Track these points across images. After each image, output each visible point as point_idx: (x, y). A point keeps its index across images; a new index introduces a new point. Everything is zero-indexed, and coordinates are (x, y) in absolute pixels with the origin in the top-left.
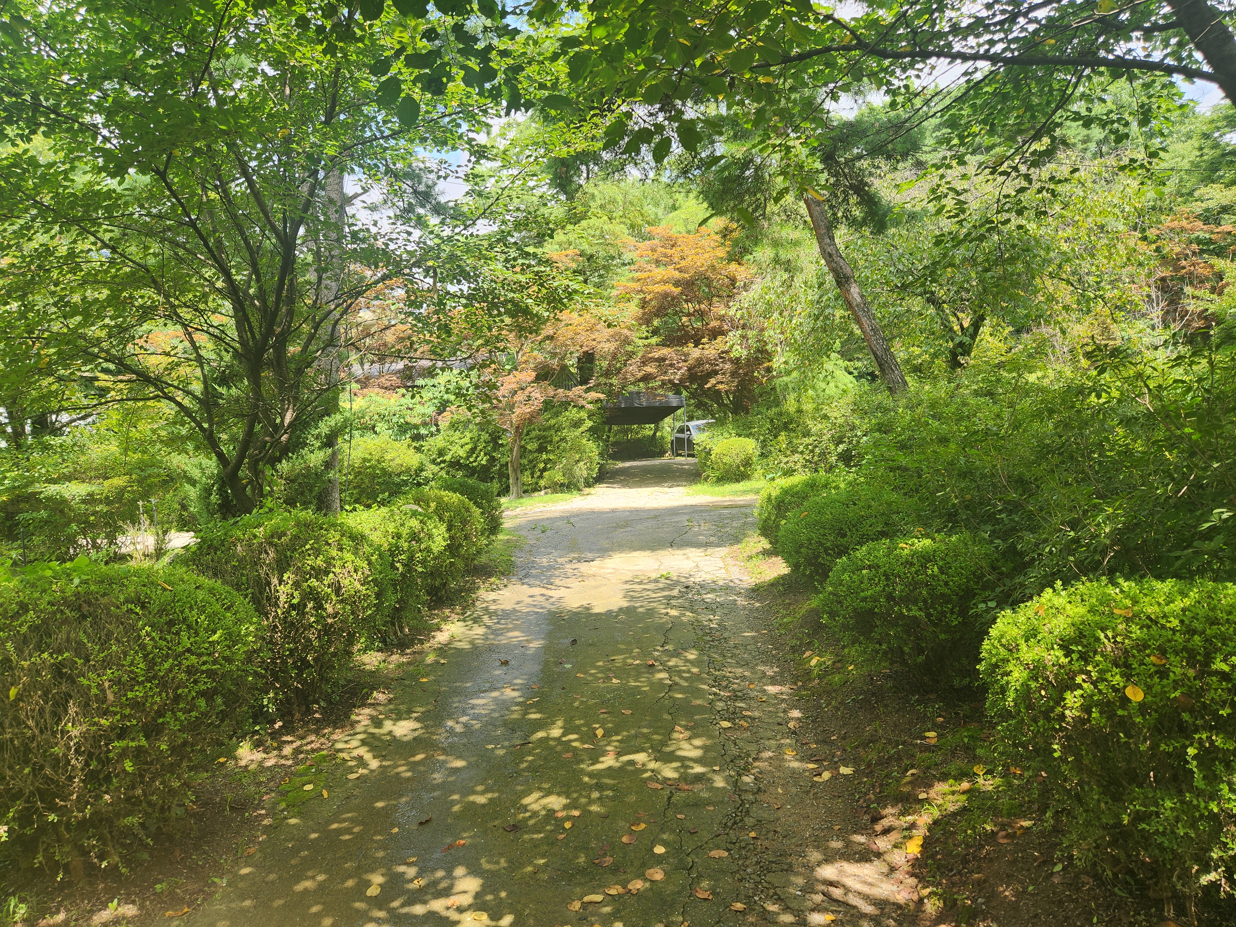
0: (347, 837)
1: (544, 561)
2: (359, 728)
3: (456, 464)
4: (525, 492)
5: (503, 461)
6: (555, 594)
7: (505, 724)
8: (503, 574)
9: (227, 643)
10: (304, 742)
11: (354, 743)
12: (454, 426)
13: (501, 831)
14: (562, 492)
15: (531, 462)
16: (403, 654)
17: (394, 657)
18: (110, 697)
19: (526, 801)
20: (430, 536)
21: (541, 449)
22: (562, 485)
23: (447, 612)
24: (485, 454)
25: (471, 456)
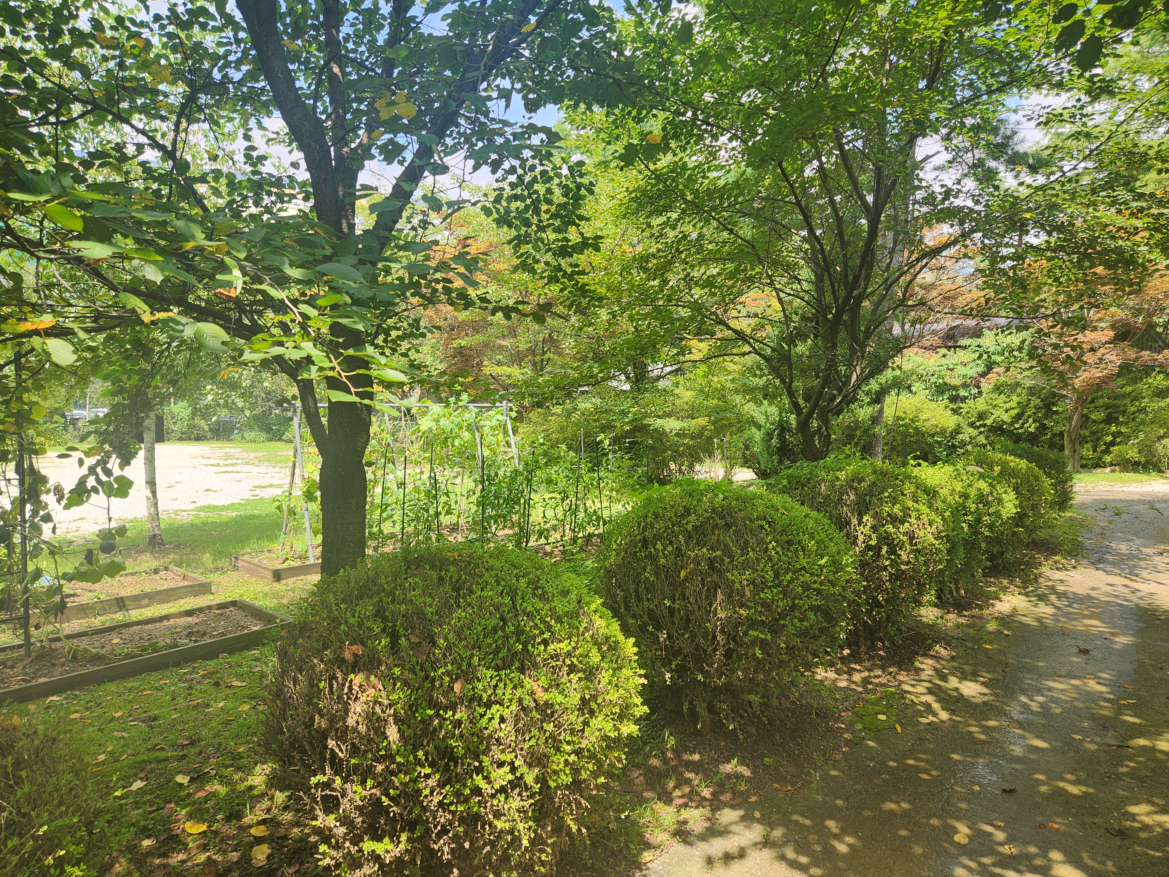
0: (925, 777)
1: (1123, 548)
2: (924, 676)
3: (998, 429)
4: (1083, 466)
5: (1057, 429)
6: (1145, 588)
7: (1093, 717)
8: (1069, 554)
9: (833, 569)
10: (872, 674)
11: (921, 689)
12: (998, 389)
13: (1103, 831)
14: (1136, 471)
15: (1094, 433)
16: (960, 615)
17: (951, 616)
18: (748, 593)
19: (1134, 809)
20: (1000, 501)
21: (1109, 420)
22: (1136, 464)
23: (1005, 582)
24: (1034, 421)
25: (1017, 422)
